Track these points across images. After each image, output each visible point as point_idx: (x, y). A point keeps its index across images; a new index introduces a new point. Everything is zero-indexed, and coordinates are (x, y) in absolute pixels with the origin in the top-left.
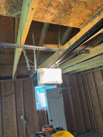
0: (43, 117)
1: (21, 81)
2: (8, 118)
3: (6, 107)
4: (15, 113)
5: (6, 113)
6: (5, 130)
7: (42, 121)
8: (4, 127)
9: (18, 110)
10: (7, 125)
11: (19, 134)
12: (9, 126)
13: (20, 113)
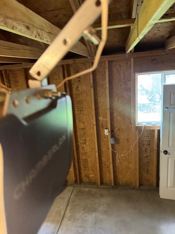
0: (149, 139)
1: (107, 63)
2: (84, 129)
3: (79, 110)
4: (95, 123)
5: (81, 119)
6: (81, 143)
7: (145, 146)
8: (79, 139)
9: (101, 118)
10: (83, 138)
11: (102, 156)
12: (85, 140)
13: (104, 123)
